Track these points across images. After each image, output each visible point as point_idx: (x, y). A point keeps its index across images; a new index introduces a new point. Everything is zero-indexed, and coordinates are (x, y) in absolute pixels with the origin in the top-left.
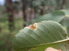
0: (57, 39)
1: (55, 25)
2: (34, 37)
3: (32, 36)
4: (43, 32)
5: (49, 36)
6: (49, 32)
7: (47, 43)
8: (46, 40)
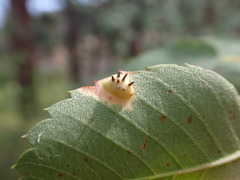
0: (221, 149)
1: (215, 86)
2: (124, 142)
3: (114, 135)
4: (164, 117)
5: (191, 136)
6: (190, 120)
7: (179, 168)
8: (174, 157)
